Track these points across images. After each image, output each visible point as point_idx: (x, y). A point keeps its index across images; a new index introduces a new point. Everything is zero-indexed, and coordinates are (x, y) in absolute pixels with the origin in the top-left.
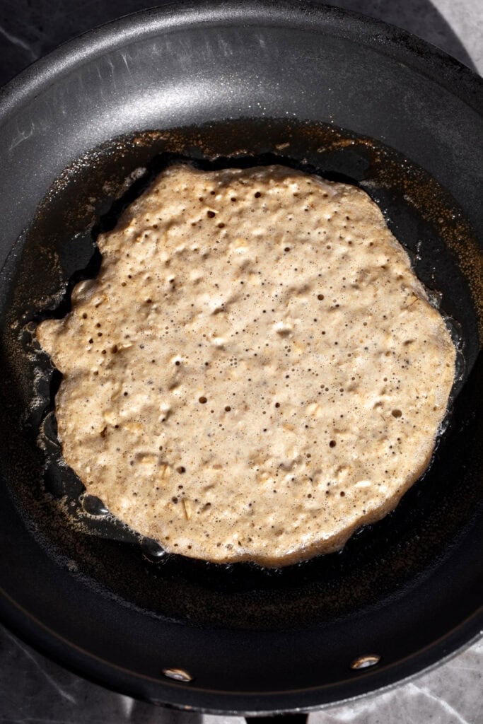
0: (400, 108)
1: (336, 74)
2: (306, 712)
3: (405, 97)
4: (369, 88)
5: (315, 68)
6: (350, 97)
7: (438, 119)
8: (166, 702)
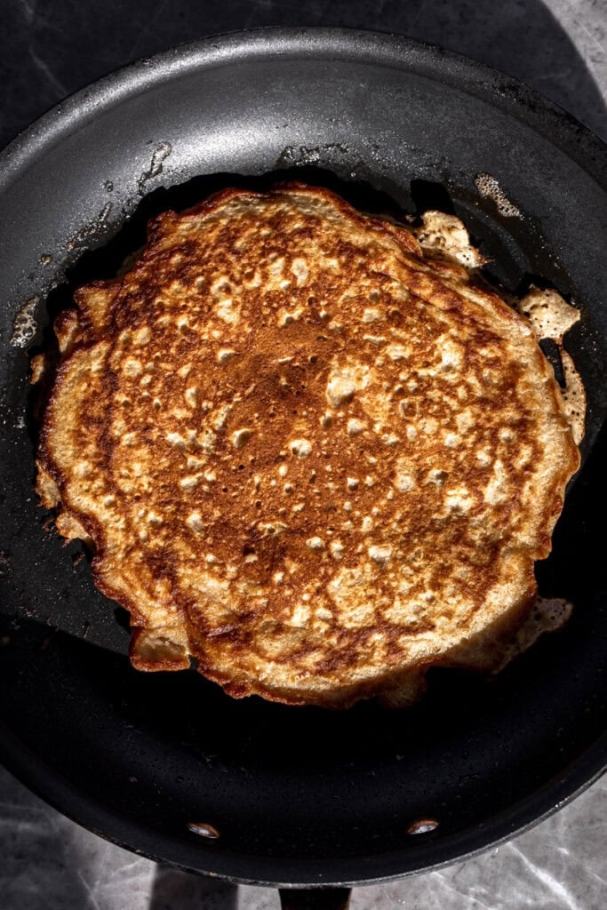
0: (506, 162)
1: (432, 117)
2: (349, 887)
3: (513, 151)
4: (471, 135)
5: (408, 108)
6: (447, 143)
7: (550, 179)
8: (188, 867)
